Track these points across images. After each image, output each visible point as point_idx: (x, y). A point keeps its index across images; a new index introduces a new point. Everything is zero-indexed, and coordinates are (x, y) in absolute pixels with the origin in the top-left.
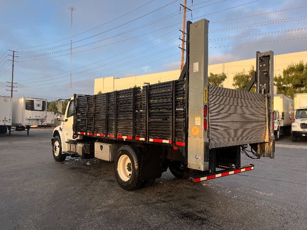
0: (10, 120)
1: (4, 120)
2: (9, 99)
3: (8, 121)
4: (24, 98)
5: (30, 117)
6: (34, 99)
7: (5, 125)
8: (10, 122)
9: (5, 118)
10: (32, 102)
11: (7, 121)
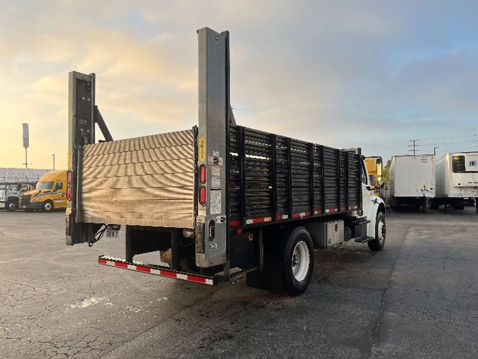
0: (432, 189)
1: (423, 190)
2: (429, 158)
3: (430, 190)
4: (450, 154)
5: (459, 184)
6: (464, 155)
7: (424, 196)
8: (432, 193)
9: (425, 187)
10: (462, 159)
11: (427, 190)
